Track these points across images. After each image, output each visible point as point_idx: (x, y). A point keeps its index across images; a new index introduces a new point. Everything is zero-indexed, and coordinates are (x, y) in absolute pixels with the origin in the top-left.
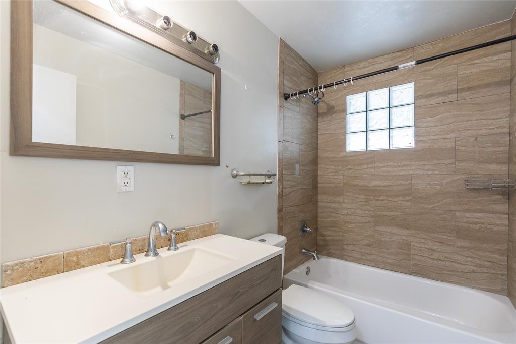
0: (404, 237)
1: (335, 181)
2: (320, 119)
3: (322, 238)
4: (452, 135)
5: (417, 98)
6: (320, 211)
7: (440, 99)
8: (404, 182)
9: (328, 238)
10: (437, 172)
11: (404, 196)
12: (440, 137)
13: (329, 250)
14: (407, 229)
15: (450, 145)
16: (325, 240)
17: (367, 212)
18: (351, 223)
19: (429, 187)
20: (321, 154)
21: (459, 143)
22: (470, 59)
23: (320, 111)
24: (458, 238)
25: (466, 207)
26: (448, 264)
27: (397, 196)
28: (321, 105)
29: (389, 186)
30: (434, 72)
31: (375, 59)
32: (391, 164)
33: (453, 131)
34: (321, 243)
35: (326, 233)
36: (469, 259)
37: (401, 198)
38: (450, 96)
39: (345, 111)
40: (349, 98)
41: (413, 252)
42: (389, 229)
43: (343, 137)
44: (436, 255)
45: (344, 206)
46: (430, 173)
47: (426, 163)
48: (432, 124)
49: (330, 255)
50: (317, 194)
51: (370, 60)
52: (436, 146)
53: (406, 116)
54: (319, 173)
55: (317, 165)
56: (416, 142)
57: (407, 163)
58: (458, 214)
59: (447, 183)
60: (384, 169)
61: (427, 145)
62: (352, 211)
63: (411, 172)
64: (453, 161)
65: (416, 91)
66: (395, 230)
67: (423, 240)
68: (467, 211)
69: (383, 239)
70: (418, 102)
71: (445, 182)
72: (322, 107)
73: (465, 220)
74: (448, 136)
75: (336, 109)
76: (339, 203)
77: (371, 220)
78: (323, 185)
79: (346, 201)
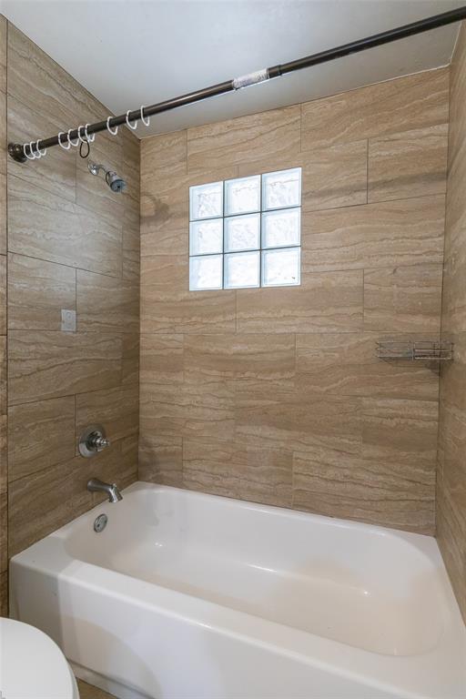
0: (282, 444)
1: (168, 344)
2: (143, 228)
3: (146, 449)
4: (359, 265)
5: (305, 196)
6: (143, 399)
7: (341, 199)
8: (283, 347)
9: (157, 450)
10: (335, 329)
11: (282, 371)
12: (340, 267)
13: (158, 471)
14: (288, 429)
15: (355, 281)
16: (152, 454)
17: (222, 401)
18: (196, 421)
19: (322, 355)
20: (146, 294)
21: (368, 278)
22: (388, 132)
23: (144, 213)
24: (364, 442)
25: (378, 389)
26: (349, 487)
27: (271, 371)
28: (145, 201)
29: (259, 353)
30: (334, 150)
31: (238, 120)
32: (263, 313)
33: (360, 258)
34: (144, 459)
35: (154, 440)
36: (381, 478)
37: (278, 375)
38: (357, 195)
39: (187, 214)
40: (195, 191)
41: (295, 469)
42: (258, 431)
43: (183, 263)
44: (331, 473)
45: (185, 389)
46: (324, 330)
47: (318, 313)
48: (329, 244)
49: (160, 481)
50: (138, 369)
51: (230, 122)
52: (333, 283)
53: (286, 228)
54: (141, 330)
55: (137, 314)
56: (303, 275)
57: (290, 313)
58: (366, 402)
59: (349, 348)
60: (251, 323)
61: (320, 281)
62: (199, 398)
63: (294, 329)
64: (359, 309)
65: (304, 184)
66: (269, 432)
67: (311, 449)
68: (380, 395)
69: (248, 448)
70: (307, 203)
71: (346, 345)
72: (147, 206)
73: (376, 411)
74: (352, 266)
75: (171, 210)
76: (176, 384)
77: (230, 414)
78: (149, 352)
79: (188, 381)
